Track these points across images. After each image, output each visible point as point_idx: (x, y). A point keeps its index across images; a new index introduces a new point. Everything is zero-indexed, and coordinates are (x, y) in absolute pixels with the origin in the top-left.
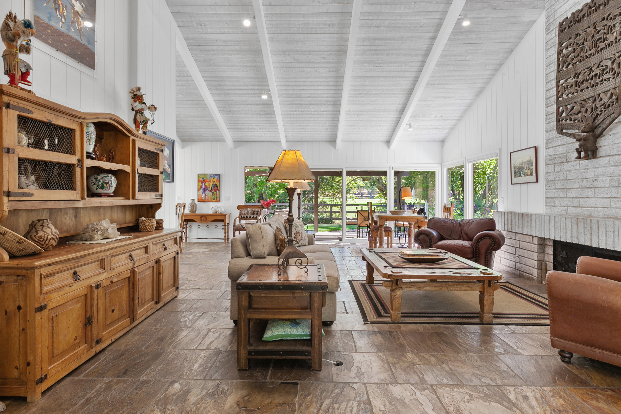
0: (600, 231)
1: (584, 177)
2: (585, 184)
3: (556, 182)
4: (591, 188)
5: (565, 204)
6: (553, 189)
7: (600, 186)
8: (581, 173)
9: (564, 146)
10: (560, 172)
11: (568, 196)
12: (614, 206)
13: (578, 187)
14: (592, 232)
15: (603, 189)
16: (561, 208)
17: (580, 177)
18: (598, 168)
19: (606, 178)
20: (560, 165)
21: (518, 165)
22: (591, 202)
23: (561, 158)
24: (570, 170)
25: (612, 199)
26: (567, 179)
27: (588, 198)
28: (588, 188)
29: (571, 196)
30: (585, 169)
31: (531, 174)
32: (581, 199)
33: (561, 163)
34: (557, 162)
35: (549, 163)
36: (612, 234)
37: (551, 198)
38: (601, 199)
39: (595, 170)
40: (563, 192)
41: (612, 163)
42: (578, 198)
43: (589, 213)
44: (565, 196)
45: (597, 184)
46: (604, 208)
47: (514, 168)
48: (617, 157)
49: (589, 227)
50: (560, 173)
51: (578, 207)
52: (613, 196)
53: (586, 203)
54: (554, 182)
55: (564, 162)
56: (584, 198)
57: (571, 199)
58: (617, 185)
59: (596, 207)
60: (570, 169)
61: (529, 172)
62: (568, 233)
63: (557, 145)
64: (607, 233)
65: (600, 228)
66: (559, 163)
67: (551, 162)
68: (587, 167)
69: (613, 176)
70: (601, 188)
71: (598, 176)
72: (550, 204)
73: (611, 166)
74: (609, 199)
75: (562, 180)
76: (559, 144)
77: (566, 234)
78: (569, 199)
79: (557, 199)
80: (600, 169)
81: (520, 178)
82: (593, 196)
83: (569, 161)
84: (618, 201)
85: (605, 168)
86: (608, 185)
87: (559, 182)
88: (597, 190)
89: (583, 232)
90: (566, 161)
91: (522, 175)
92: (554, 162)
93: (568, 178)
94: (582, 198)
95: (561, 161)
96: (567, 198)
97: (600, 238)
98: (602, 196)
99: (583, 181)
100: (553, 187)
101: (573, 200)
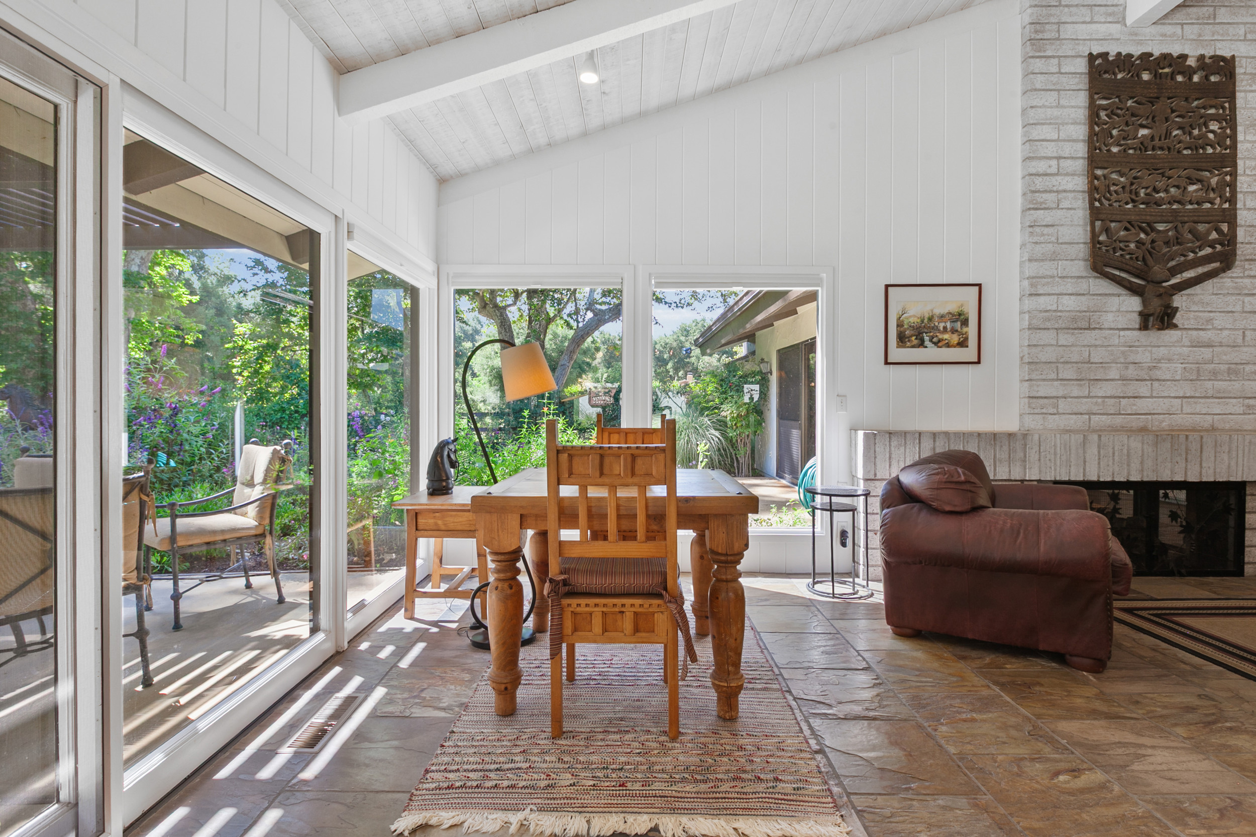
0: (1204, 453)
1: (1131, 358)
2: (1131, 372)
3: (1059, 365)
4: (1145, 380)
5: (1083, 409)
6: (1053, 380)
7: (1163, 378)
8: (1123, 353)
9: (1083, 298)
10: (1072, 346)
11: (1091, 394)
12: (1189, 411)
13: (1117, 378)
14: (1189, 457)
15: (1169, 383)
16: (1074, 416)
17: (1122, 361)
18: (1159, 346)
19: (1175, 365)
20: (1073, 334)
21: (914, 320)
22: (1143, 405)
23: (1074, 320)
24: (1096, 346)
25: (1185, 400)
26: (1089, 362)
27: (1136, 397)
28: (1137, 380)
29: (1100, 395)
30: (1130, 347)
31: (963, 344)
32: (1121, 400)
33: (1075, 329)
34: (1063, 326)
35: (1042, 326)
36: (1225, 457)
37: (1046, 397)
38: (1166, 400)
39: (1154, 349)
40: (1081, 385)
41: (1186, 342)
42: (1115, 397)
43: (1141, 424)
44: (1086, 393)
45: (1158, 374)
46: (1171, 414)
47: (900, 325)
48: (1195, 333)
49: (1183, 447)
50: (1073, 349)
51: (1114, 414)
52: (1188, 395)
53: (1135, 407)
54: (1053, 365)
55: (1081, 329)
56: (1129, 397)
57: (1100, 400)
58: (1194, 378)
59: (1154, 414)
60: (1097, 343)
61: (955, 339)
62: (1133, 465)
63: (1065, 292)
64: (1218, 455)
65: (1205, 447)
66: (1069, 329)
67: (1048, 325)
68: (1137, 344)
69: (1188, 363)
70: (1164, 380)
71: (1159, 360)
72: (1044, 411)
73: (1184, 346)
74: (1179, 401)
75: (1076, 363)
76: (1070, 292)
77: (1128, 465)
78: (1094, 400)
79: (1061, 401)
80: (1162, 348)
81: (921, 350)
82: (1148, 395)
83: (1094, 329)
84: (1196, 403)
85: (1173, 349)
86: (1178, 378)
87: (1070, 365)
88: (1156, 384)
89: (1169, 459)
90: (1087, 326)
91: (927, 343)
92: (1056, 326)
93: (1092, 360)
94: (1124, 397)
95: (1075, 326)
96: (1087, 397)
97: (1204, 465)
98: (1167, 395)
99: (1127, 368)
100: (1054, 376)
101: (1103, 402)
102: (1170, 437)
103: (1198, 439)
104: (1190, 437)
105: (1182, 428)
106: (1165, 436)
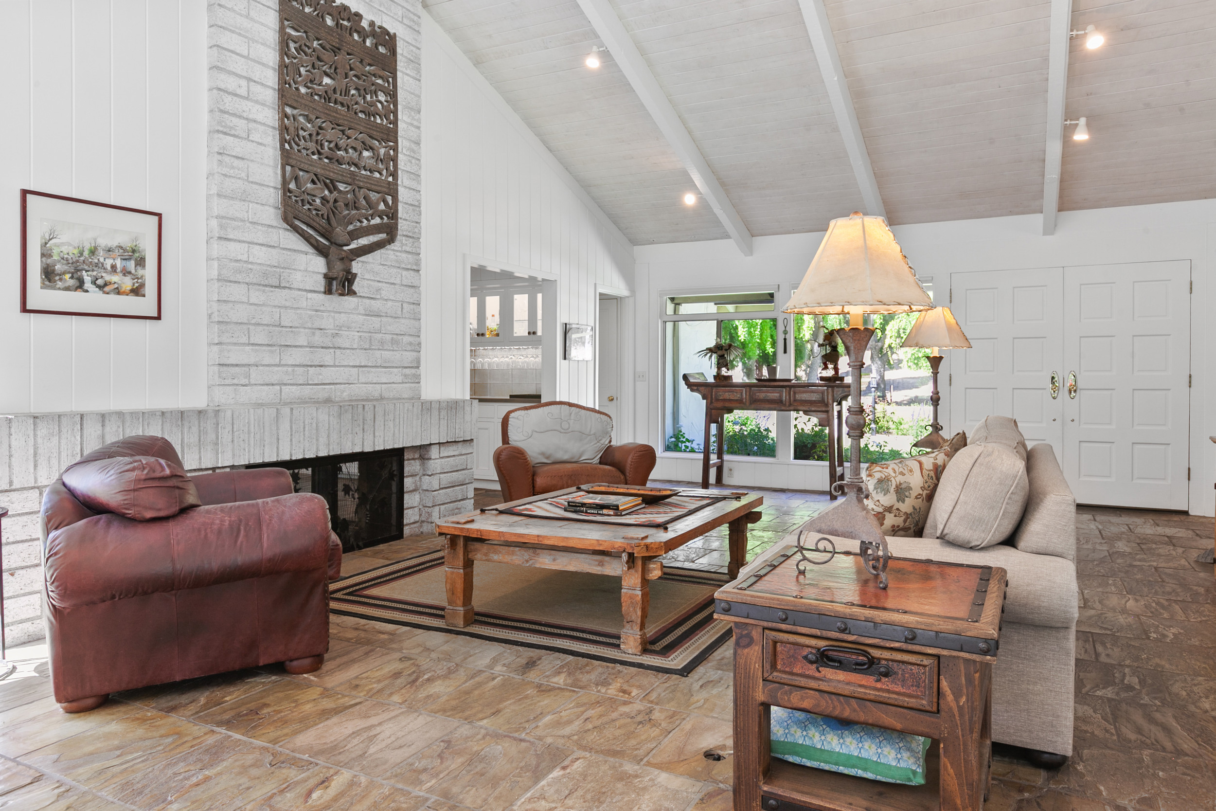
0: (376, 422)
1: (316, 325)
2: (318, 339)
3: (251, 327)
4: (329, 348)
5: (274, 379)
6: (244, 344)
7: (343, 346)
8: (311, 317)
9: (274, 251)
10: (263, 305)
11: (282, 363)
12: (363, 381)
13: (305, 344)
14: (366, 427)
15: (348, 351)
16: (266, 388)
17: (310, 325)
18: (340, 313)
19: (352, 333)
20: (264, 291)
21: (70, 251)
22: (328, 375)
23: (265, 274)
24: (286, 307)
25: (361, 369)
26: (280, 326)
27: (321, 366)
28: (322, 347)
29: (290, 363)
30: (317, 311)
31: (137, 291)
32: (309, 368)
33: (266, 286)
34: (255, 281)
35: (232, 279)
36: (391, 424)
37: (237, 365)
38: (346, 369)
39: (337, 315)
40: (272, 352)
41: (361, 310)
42: (304, 366)
43: (326, 395)
44: (277, 361)
45: (339, 342)
46: (350, 384)
47: (46, 254)
48: (367, 301)
49: (361, 417)
50: (264, 309)
51: (303, 385)
52: (363, 364)
53: (321, 377)
54: (245, 327)
55: (272, 286)
56: (315, 366)
57: (290, 369)
58: (367, 347)
59: (336, 384)
60: (288, 304)
61: (127, 283)
62: (321, 439)
63: (256, 241)
64: (386, 423)
65: (377, 417)
66: (260, 285)
67: (239, 277)
68: (322, 308)
69: (362, 332)
70: (344, 349)
71: (341, 327)
72: (235, 381)
73: (360, 314)
74: (356, 369)
75: (267, 325)
76: (260, 242)
77: (317, 440)
78: (285, 369)
79: (253, 369)
80: (342, 315)
81: (79, 294)
82: (332, 364)
83: (285, 288)
84: (368, 372)
85: (351, 316)
86: (355, 346)
87: (261, 328)
88: (338, 352)
89: (350, 430)
90: (277, 284)
91: (88, 285)
92: (247, 280)
93: (283, 324)
94: (311, 366)
95: (266, 282)
96: (278, 366)
97: (376, 434)
98: (347, 364)
99: (314, 334)
100: (244, 340)
101: (293, 371)
102: (351, 407)
103: (372, 408)
104: (366, 407)
105: (359, 398)
106: (347, 407)
